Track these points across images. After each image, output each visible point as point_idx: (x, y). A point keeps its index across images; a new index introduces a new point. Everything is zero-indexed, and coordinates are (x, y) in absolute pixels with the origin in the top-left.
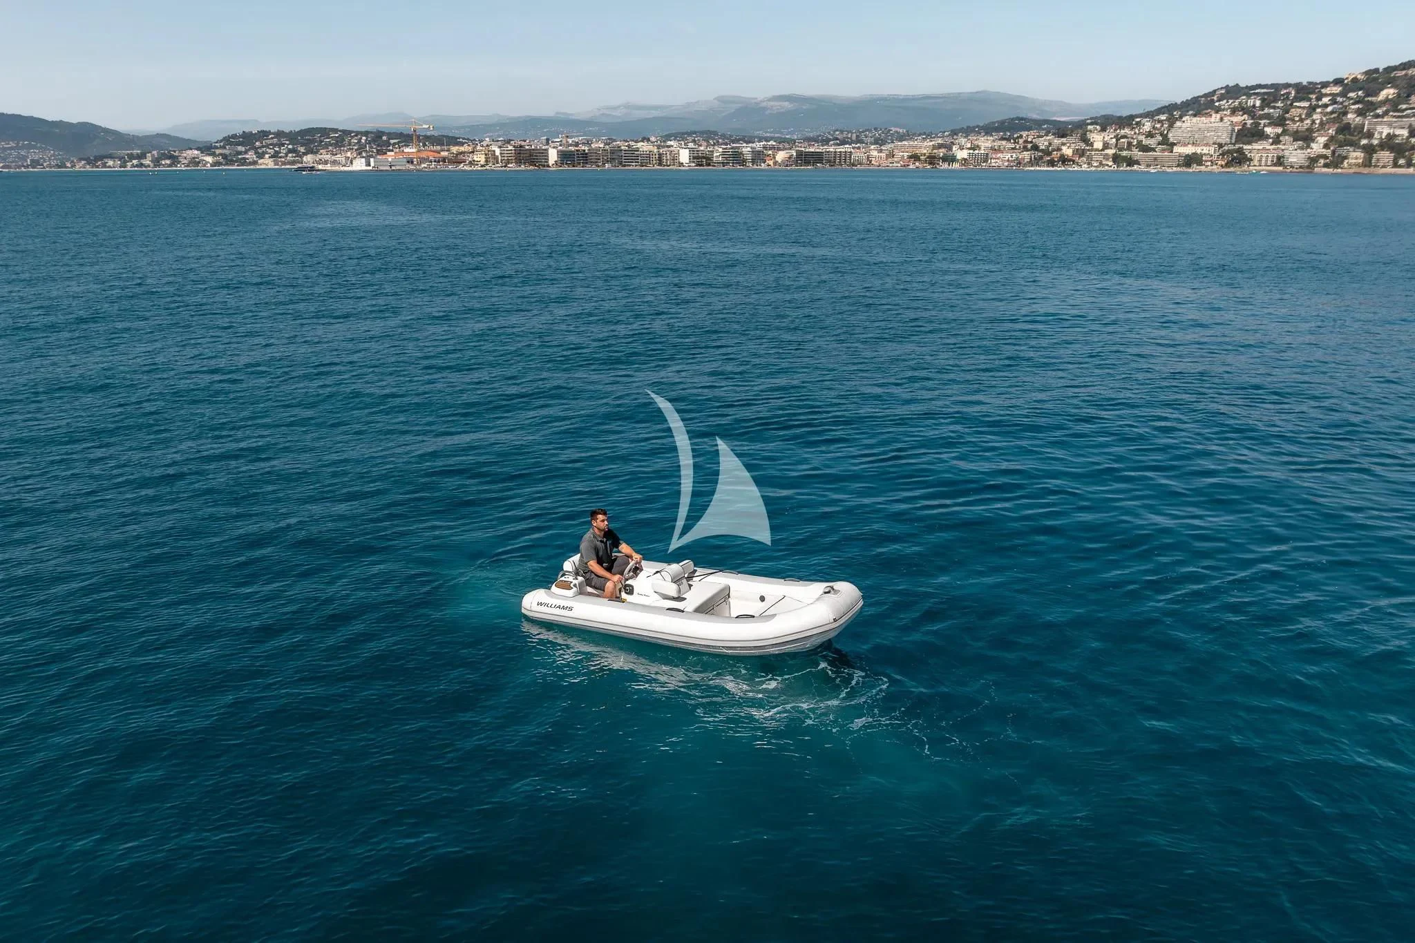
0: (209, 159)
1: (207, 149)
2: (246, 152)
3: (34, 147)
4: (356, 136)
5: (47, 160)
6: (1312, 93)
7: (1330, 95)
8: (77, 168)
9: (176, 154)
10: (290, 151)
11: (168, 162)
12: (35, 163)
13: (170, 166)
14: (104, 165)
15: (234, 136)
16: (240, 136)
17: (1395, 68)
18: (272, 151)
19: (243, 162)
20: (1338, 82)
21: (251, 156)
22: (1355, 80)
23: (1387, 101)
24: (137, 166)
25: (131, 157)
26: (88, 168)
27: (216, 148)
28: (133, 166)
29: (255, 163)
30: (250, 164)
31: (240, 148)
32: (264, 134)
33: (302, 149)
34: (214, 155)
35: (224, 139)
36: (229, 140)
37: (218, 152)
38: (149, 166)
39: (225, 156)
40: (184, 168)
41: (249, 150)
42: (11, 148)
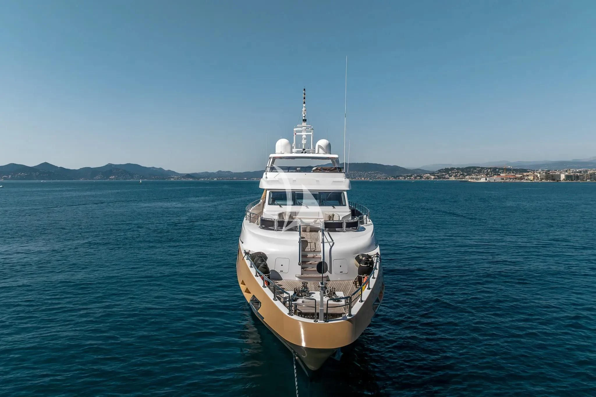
0: (433, 177)
1: (432, 174)
2: (445, 175)
4: (486, 169)
5: (381, 177)
8: (391, 180)
9: (422, 175)
10: (461, 174)
11: (419, 178)
12: (379, 178)
13: (420, 179)
14: (399, 179)
15: (442, 170)
16: (444, 170)
18: (454, 175)
19: (445, 178)
21: (447, 176)
24: (409, 179)
25: (408, 176)
26: (394, 180)
27: (436, 173)
28: (408, 179)
29: (448, 178)
30: (446, 179)
31: (444, 173)
32: (452, 169)
33: (466, 174)
34: (434, 176)
35: (439, 170)
36: (440, 171)
37: (436, 175)
38: (413, 179)
39: (438, 176)
40: (424, 180)
41: (447, 174)
42: (372, 173)
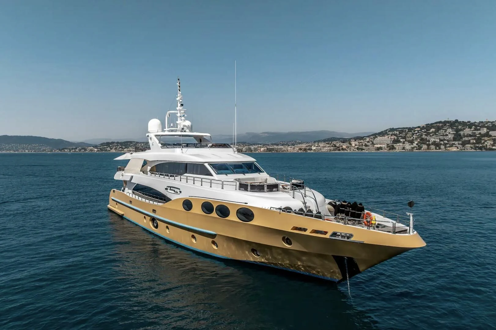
0: (96, 150)
1: (96, 147)
2: (107, 148)
3: (44, 146)
4: (140, 143)
5: (47, 150)
6: (412, 130)
7: (417, 130)
8: (56, 152)
9: (86, 148)
10: (120, 148)
11: (83, 150)
12: (43, 150)
13: (84, 151)
14: (64, 151)
15: (104, 143)
16: (106, 143)
17: (433, 124)
18: (115, 148)
19: (106, 150)
20: (419, 127)
21: (109, 149)
22: (423, 127)
23: (432, 132)
24: (74, 151)
25: (72, 149)
26: (59, 152)
27: (98, 146)
28: (73, 151)
29: (109, 151)
30: (108, 151)
31: (105, 147)
32: (113, 143)
33: (124, 147)
34: (97, 148)
35: (101, 144)
36: (102, 144)
37: (99, 147)
38: (77, 151)
39: (101, 149)
40: (88, 152)
41: (108, 147)
42: (37, 146)
